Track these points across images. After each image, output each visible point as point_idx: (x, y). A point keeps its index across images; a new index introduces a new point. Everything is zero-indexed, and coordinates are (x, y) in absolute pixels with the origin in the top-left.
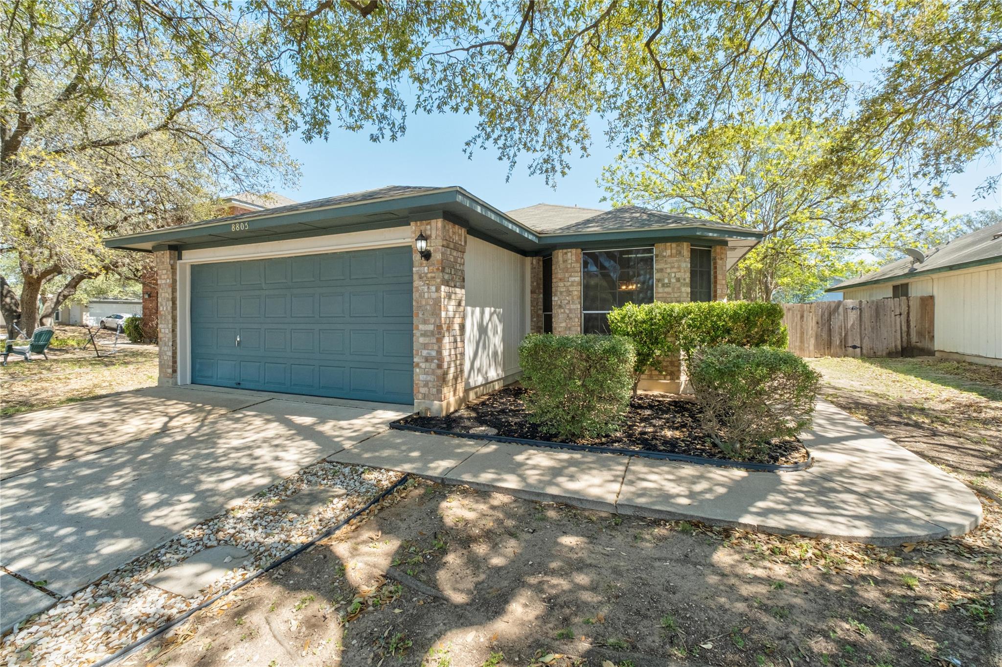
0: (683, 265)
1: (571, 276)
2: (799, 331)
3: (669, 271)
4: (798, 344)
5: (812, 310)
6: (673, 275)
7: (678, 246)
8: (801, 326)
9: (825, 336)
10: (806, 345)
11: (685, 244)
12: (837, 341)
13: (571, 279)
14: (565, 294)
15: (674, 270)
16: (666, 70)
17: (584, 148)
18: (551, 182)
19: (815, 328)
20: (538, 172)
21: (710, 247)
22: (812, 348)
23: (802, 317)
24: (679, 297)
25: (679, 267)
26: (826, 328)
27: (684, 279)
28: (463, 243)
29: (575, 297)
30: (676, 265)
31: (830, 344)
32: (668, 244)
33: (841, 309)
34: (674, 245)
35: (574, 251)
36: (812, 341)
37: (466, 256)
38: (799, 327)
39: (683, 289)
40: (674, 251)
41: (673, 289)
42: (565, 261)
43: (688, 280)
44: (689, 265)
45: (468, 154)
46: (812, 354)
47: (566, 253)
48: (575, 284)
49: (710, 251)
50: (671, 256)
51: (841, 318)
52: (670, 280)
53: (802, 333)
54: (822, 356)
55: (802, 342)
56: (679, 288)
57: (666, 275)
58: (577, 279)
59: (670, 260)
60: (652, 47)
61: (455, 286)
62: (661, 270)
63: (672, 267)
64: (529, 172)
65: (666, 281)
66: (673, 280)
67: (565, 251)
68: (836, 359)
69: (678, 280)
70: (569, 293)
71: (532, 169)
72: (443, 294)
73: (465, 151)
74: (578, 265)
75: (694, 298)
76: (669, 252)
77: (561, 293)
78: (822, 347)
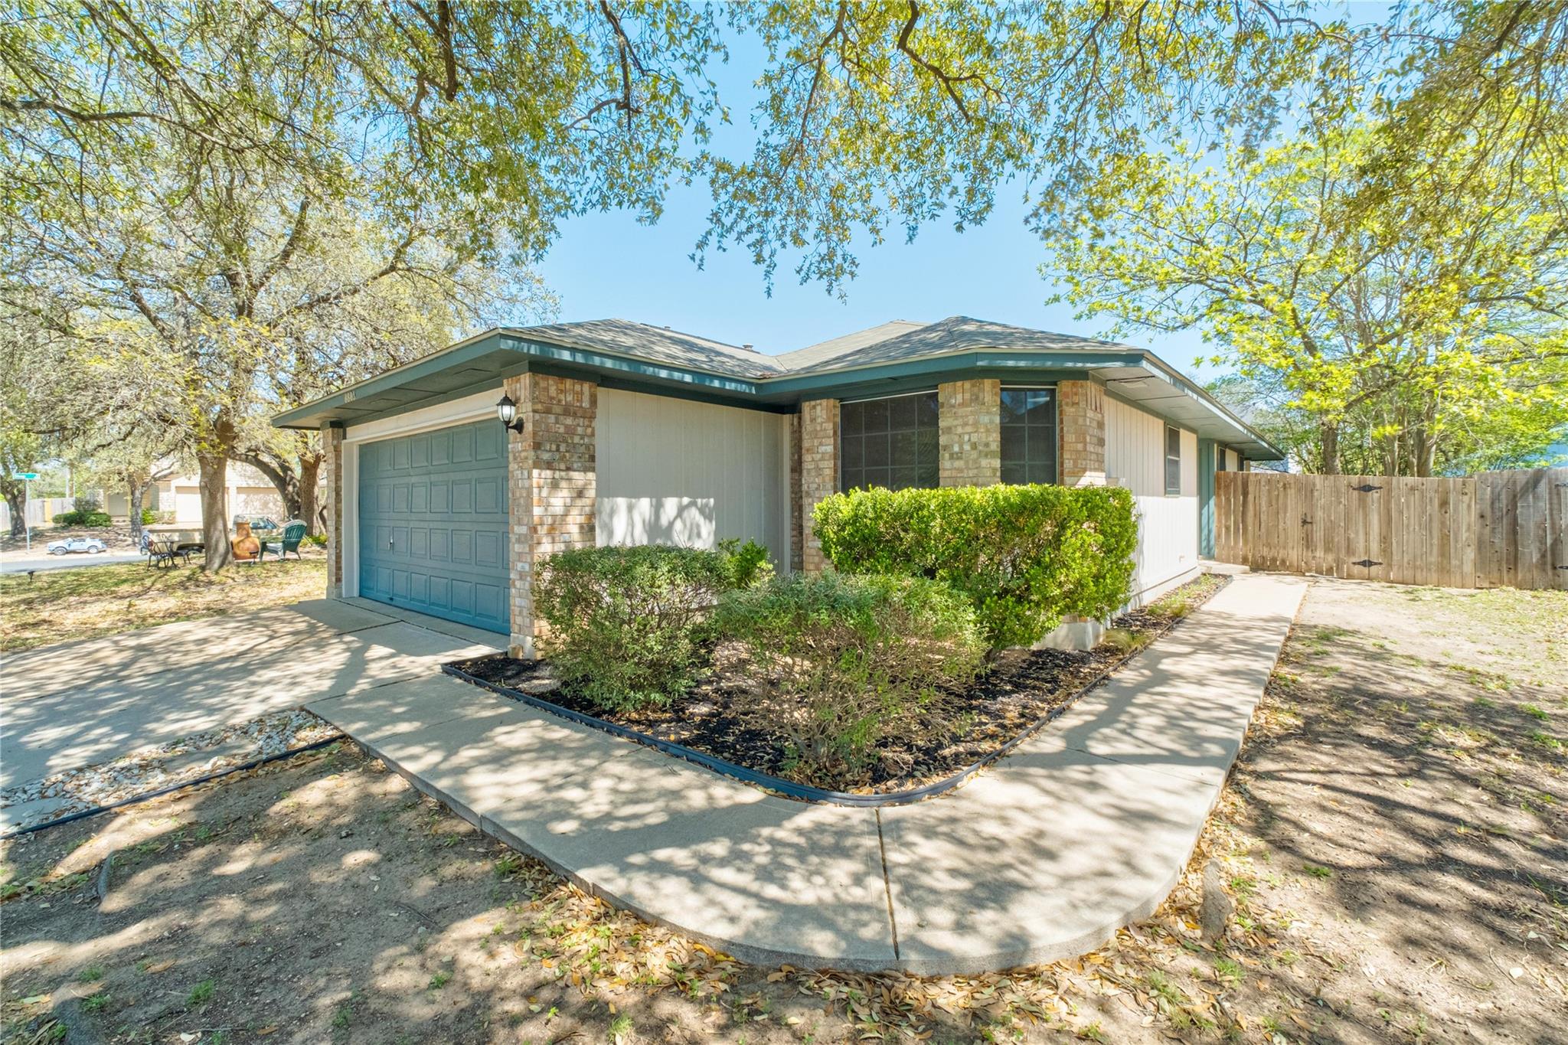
0: (986, 419)
1: (821, 444)
2: (1436, 533)
3: (960, 430)
4: (1434, 558)
5: (1470, 489)
6: (966, 438)
7: (973, 386)
8: (1443, 523)
9: (1501, 542)
10: (1454, 562)
11: (988, 383)
12: (1531, 553)
13: (822, 449)
14: (813, 473)
15: (969, 429)
16: (959, 79)
17: (875, 231)
18: (835, 292)
19: (1476, 527)
20: (815, 277)
21: (1055, 384)
22: (1468, 568)
23: (1444, 504)
24: (976, 476)
25: (976, 424)
26: (1504, 527)
27: (987, 445)
28: (586, 404)
29: (827, 479)
30: (971, 419)
31: (1513, 561)
32: (959, 384)
33: (1543, 487)
34: (967, 385)
35: (824, 402)
36: (1470, 554)
37: (596, 423)
38: (1436, 525)
39: (984, 462)
40: (967, 396)
41: (967, 462)
42: (813, 420)
43: (995, 446)
44: (997, 419)
45: (698, 261)
46: (1470, 581)
47: (814, 407)
48: (827, 457)
49: (1054, 390)
50: (963, 405)
51: (1544, 505)
52: (961, 447)
53: (1445, 539)
54: (1493, 585)
55: (1444, 553)
56: (975, 461)
57: (956, 438)
58: (830, 449)
59: (961, 411)
60: (910, 45)
61: (568, 469)
62: (949, 430)
63: (966, 424)
64: (799, 278)
65: (956, 449)
66: (967, 447)
67: (813, 403)
68: (1528, 595)
69: (974, 446)
70: (818, 469)
71: (803, 274)
72: (535, 481)
73: (693, 258)
74: (831, 426)
75: (1007, 478)
76: (959, 397)
77: (809, 471)
78: (1494, 567)
